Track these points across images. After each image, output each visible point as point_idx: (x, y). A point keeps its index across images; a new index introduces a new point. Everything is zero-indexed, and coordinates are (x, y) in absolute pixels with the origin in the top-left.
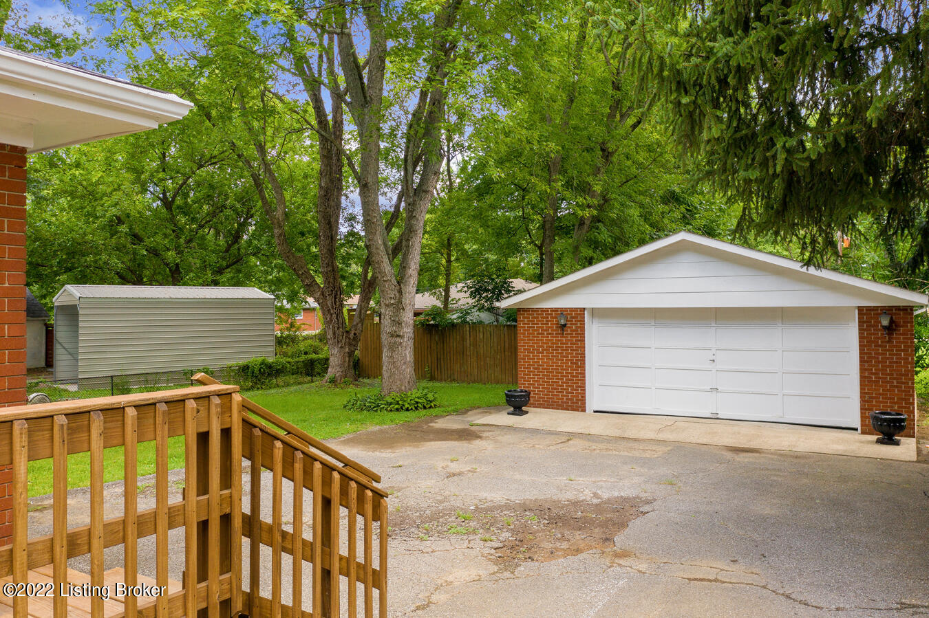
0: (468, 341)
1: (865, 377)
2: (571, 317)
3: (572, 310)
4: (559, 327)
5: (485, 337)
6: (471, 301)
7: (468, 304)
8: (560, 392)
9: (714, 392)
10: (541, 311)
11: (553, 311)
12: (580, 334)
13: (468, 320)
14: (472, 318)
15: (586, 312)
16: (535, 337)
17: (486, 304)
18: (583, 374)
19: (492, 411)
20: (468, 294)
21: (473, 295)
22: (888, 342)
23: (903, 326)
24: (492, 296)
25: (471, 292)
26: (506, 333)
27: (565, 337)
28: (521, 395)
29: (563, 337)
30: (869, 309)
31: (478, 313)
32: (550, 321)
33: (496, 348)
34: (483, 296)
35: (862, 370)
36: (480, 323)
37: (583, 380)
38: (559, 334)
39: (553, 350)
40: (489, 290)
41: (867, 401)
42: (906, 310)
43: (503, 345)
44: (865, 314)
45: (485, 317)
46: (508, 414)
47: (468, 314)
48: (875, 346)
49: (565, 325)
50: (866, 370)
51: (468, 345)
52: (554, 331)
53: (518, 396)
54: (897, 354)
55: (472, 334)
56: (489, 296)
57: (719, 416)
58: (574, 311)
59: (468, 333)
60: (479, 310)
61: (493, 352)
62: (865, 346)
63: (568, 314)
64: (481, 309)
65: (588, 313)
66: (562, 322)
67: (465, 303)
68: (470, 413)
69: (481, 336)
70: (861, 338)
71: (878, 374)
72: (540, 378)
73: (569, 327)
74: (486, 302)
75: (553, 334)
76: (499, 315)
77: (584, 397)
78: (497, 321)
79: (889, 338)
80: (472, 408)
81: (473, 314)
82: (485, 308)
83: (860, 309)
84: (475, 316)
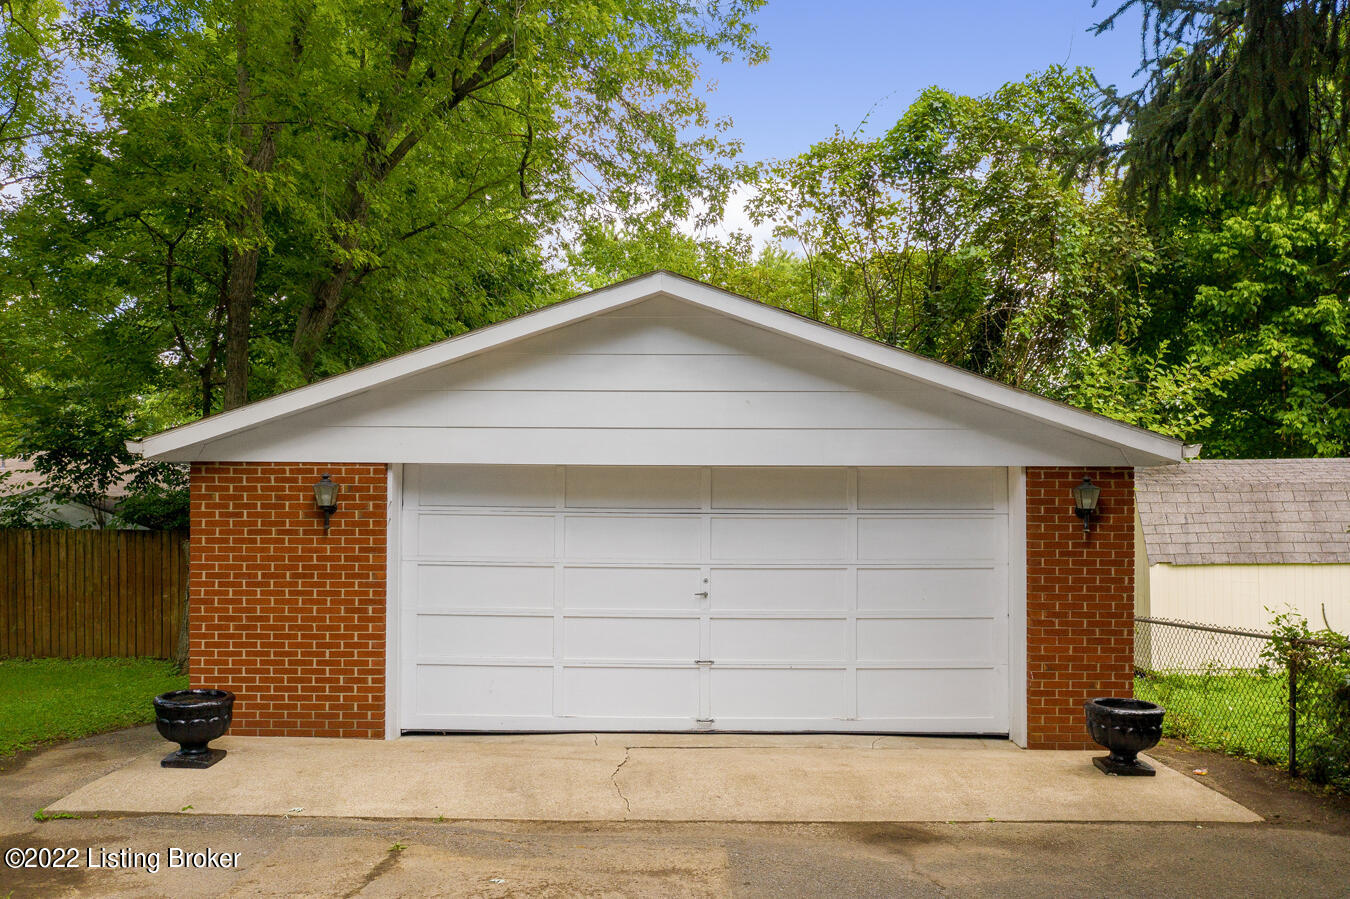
0: (29, 567)
1: (1041, 623)
2: (350, 489)
3: (352, 467)
4: (315, 515)
5: (72, 557)
6: (38, 479)
7: (30, 484)
8: (314, 689)
9: (705, 669)
10: (264, 472)
11: (299, 471)
12: (373, 532)
13: (29, 519)
14: (39, 516)
15: (390, 477)
16: (243, 541)
17: (75, 487)
18: (380, 637)
19: (108, 750)
20: (30, 464)
21: (42, 465)
22: (1088, 545)
23: (1114, 511)
24: (91, 470)
25: (40, 458)
26: (123, 548)
27: (331, 541)
28: (209, 708)
29: (324, 541)
30: (1053, 473)
31: (54, 505)
32: (289, 498)
33: (97, 581)
34: (69, 467)
35: (1033, 607)
36: (60, 525)
37: (380, 654)
38: (315, 532)
39: (295, 576)
40: (85, 456)
41: (1044, 676)
42: (1122, 475)
43: (114, 573)
44: (1041, 485)
45: (75, 515)
46: (165, 764)
47: (28, 505)
48: (1061, 554)
49: (332, 510)
50: (1042, 606)
51: (29, 574)
52: (299, 524)
53: (200, 712)
54: (1102, 572)
55: (38, 548)
56: (83, 467)
57: (716, 727)
58: (359, 472)
59: (29, 548)
60: (58, 498)
61: (90, 589)
62: (1040, 554)
63: (343, 480)
64: (63, 496)
65: (394, 478)
66: (326, 499)
67: (24, 483)
68: (35, 763)
69: (63, 554)
70: (1033, 536)
71: (1066, 615)
72: (257, 654)
73: (344, 515)
74: (76, 481)
75: (296, 532)
76: (106, 511)
77: (380, 699)
78: (101, 522)
79: (1089, 536)
80: (42, 745)
81: (43, 507)
82: (72, 496)
83: (1032, 473)
84: (48, 510)
